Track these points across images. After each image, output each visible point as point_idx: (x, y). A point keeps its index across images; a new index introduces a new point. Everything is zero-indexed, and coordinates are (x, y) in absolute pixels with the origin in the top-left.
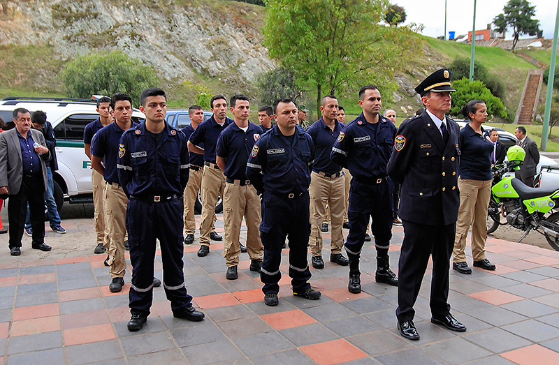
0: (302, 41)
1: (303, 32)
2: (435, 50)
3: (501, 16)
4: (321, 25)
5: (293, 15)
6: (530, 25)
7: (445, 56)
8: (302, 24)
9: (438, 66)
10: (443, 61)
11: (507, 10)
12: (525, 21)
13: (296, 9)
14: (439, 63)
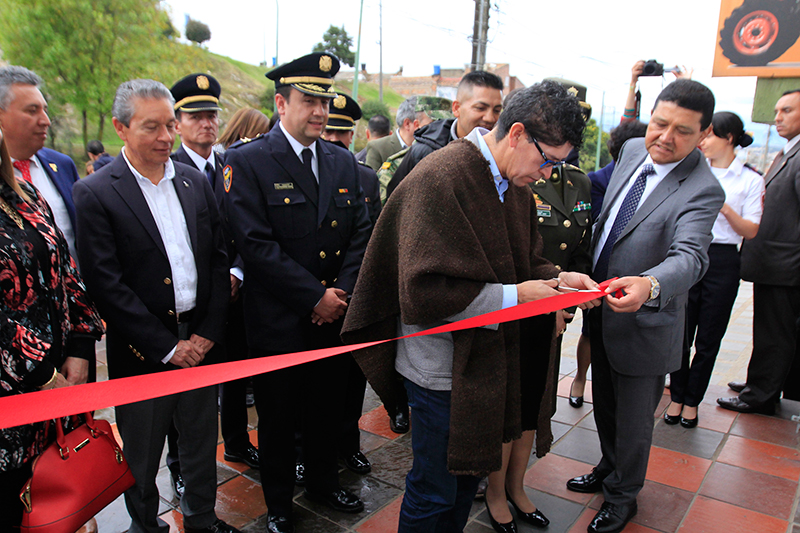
0: (47, 54)
1: (48, 41)
2: (246, 76)
3: (320, 45)
4: (79, 34)
5: (33, 17)
6: (349, 56)
7: (257, 83)
8: (47, 30)
9: (249, 93)
10: (255, 89)
11: (326, 39)
12: (344, 51)
13: (38, 10)
14: (251, 91)
